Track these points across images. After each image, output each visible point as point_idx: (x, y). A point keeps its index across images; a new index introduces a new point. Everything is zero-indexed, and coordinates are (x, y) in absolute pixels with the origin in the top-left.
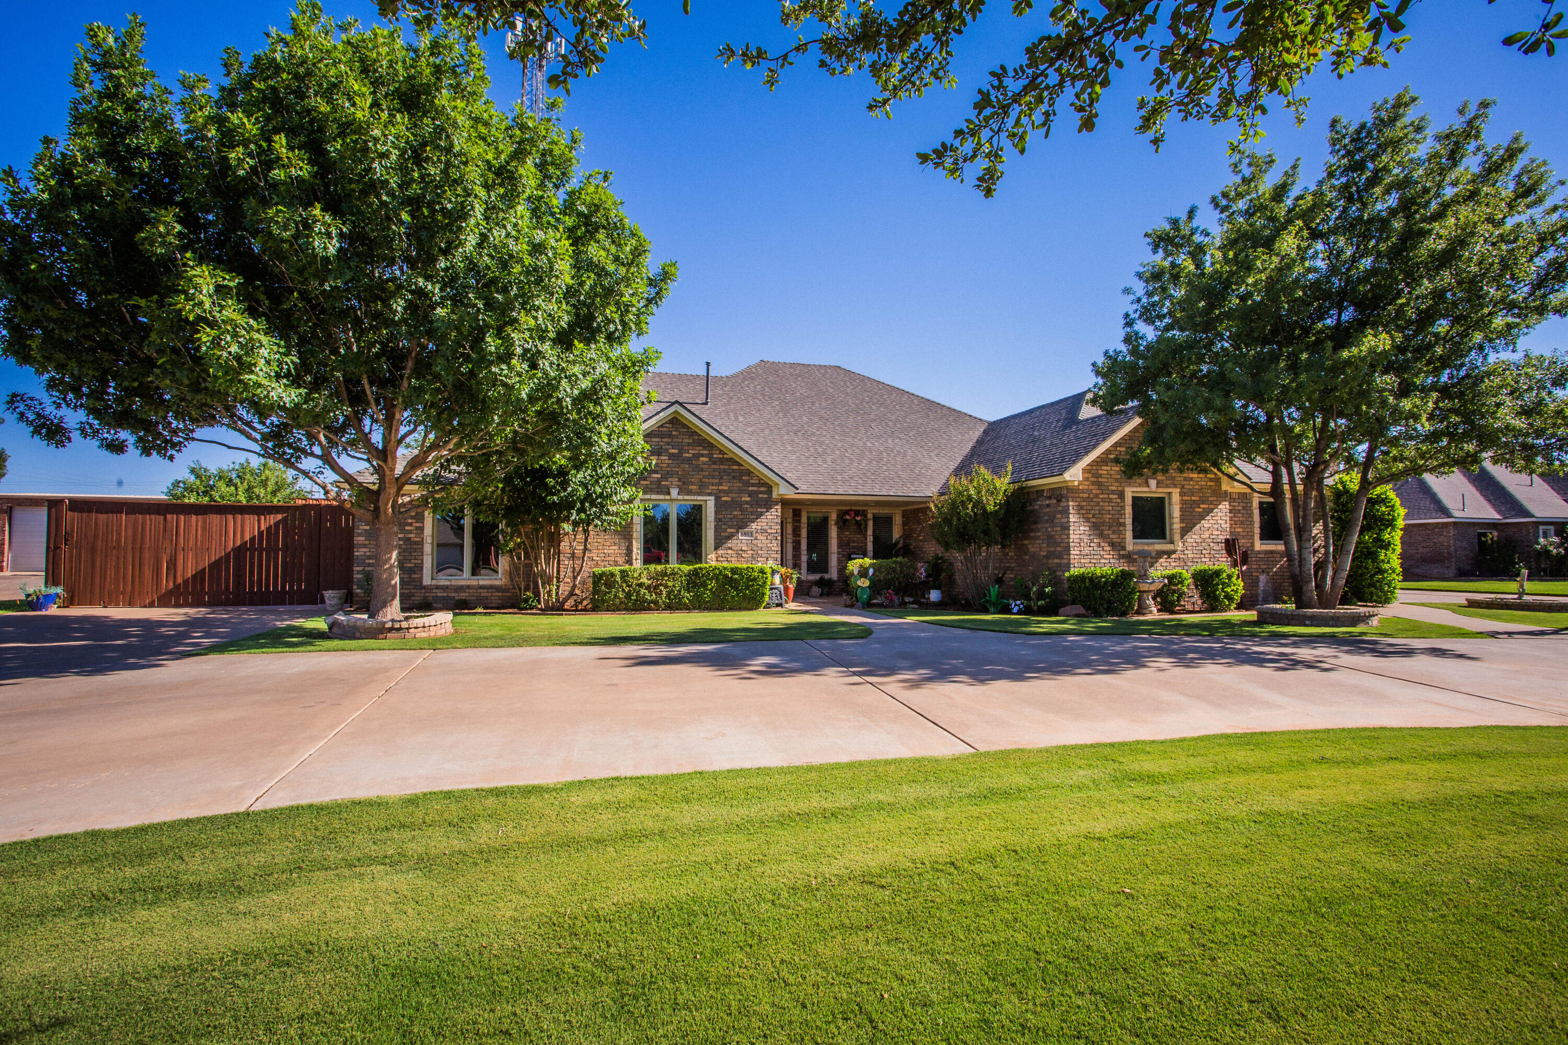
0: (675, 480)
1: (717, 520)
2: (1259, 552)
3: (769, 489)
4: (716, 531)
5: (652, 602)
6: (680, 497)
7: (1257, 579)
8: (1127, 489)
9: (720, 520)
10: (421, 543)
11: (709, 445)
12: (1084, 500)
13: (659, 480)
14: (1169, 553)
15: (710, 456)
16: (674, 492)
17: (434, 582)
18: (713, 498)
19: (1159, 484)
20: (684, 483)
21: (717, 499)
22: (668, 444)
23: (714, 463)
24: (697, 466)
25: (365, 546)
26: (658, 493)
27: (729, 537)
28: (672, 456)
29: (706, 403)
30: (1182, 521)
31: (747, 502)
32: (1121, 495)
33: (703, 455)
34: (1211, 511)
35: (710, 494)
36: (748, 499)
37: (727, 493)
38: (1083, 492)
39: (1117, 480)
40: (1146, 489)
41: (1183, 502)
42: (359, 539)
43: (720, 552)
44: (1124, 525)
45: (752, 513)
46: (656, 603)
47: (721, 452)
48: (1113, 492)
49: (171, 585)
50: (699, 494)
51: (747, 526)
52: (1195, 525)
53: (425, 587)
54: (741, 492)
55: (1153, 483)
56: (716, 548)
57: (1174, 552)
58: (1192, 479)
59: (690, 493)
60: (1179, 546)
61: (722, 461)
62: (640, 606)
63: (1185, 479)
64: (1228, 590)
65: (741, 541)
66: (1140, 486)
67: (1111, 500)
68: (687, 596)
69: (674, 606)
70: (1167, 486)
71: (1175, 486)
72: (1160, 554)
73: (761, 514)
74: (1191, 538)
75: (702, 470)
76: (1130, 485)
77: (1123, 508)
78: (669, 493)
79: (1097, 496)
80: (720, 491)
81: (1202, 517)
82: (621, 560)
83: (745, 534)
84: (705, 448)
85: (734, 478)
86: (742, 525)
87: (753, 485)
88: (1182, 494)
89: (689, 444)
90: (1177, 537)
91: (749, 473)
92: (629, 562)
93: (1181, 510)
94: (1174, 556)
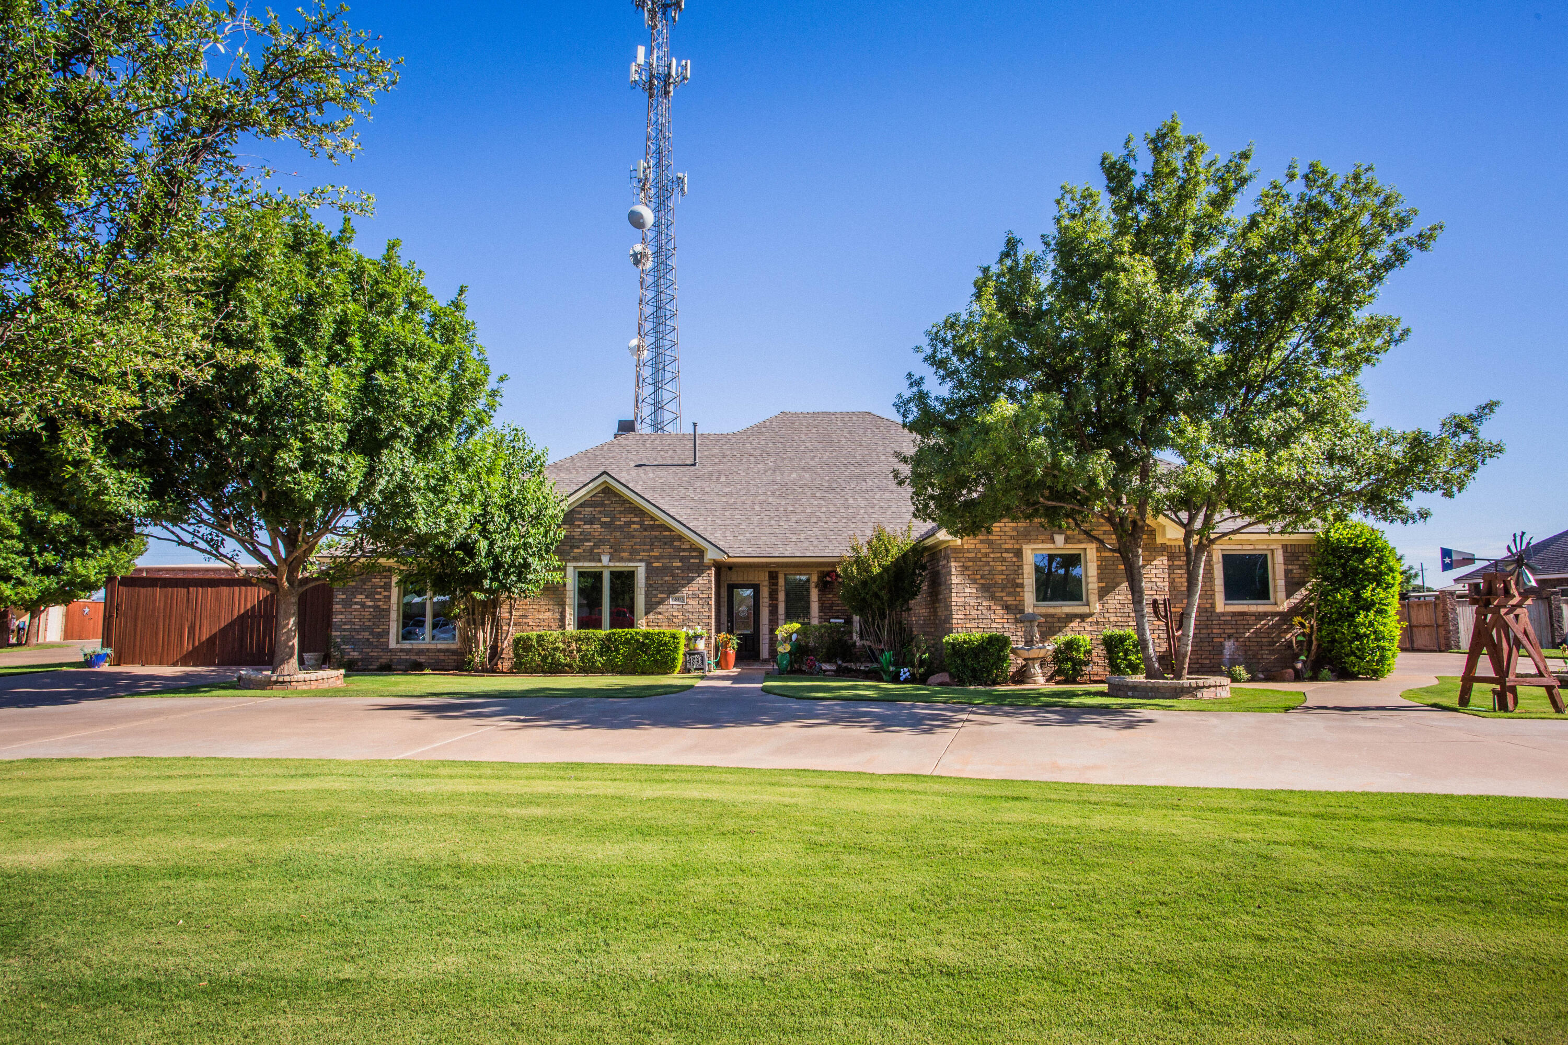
0: (606, 548)
1: (648, 586)
2: (1223, 614)
3: (701, 553)
4: (646, 596)
5: (566, 665)
6: (611, 564)
7: (1222, 645)
8: (1024, 547)
9: (651, 585)
10: (388, 610)
11: (641, 512)
12: (970, 559)
13: (592, 549)
14: (1083, 617)
15: (641, 523)
16: (605, 559)
17: (398, 646)
18: (643, 564)
19: (1067, 540)
20: (615, 551)
21: (648, 565)
22: (600, 512)
23: (645, 530)
24: (629, 533)
25: (342, 613)
26: (590, 561)
27: (661, 602)
28: (604, 525)
29: (694, 465)
30: (1100, 579)
31: (678, 568)
32: (1019, 553)
33: (634, 523)
35: (641, 561)
36: (679, 564)
37: (657, 558)
38: (968, 551)
39: (1012, 537)
40: (1051, 546)
41: (1100, 559)
42: (337, 607)
43: (651, 617)
44: (1022, 586)
45: (683, 579)
46: (570, 666)
47: (652, 519)
48: (1007, 551)
49: (191, 648)
50: (630, 561)
51: (677, 591)
52: (1118, 584)
53: (391, 651)
54: (671, 557)
55: (1060, 539)
56: (647, 614)
57: (1091, 615)
59: (621, 559)
60: (1097, 607)
61: (653, 528)
62: (555, 669)
63: (1105, 533)
64: (1133, 658)
65: (672, 605)
66: (1043, 542)
67: (1004, 560)
68: (600, 660)
69: (588, 669)
70: (1080, 542)
71: (1091, 541)
72: (1071, 617)
73: (693, 579)
75: (633, 537)
76: (1029, 542)
77: (1020, 567)
78: (600, 561)
79: (986, 555)
80: (651, 557)
82: (554, 626)
83: (677, 599)
84: (636, 516)
85: (665, 544)
86: (672, 590)
87: (684, 550)
88: (1098, 550)
89: (621, 512)
90: (1093, 598)
91: (680, 538)
92: (563, 627)
93: (1099, 567)
94: (1090, 620)
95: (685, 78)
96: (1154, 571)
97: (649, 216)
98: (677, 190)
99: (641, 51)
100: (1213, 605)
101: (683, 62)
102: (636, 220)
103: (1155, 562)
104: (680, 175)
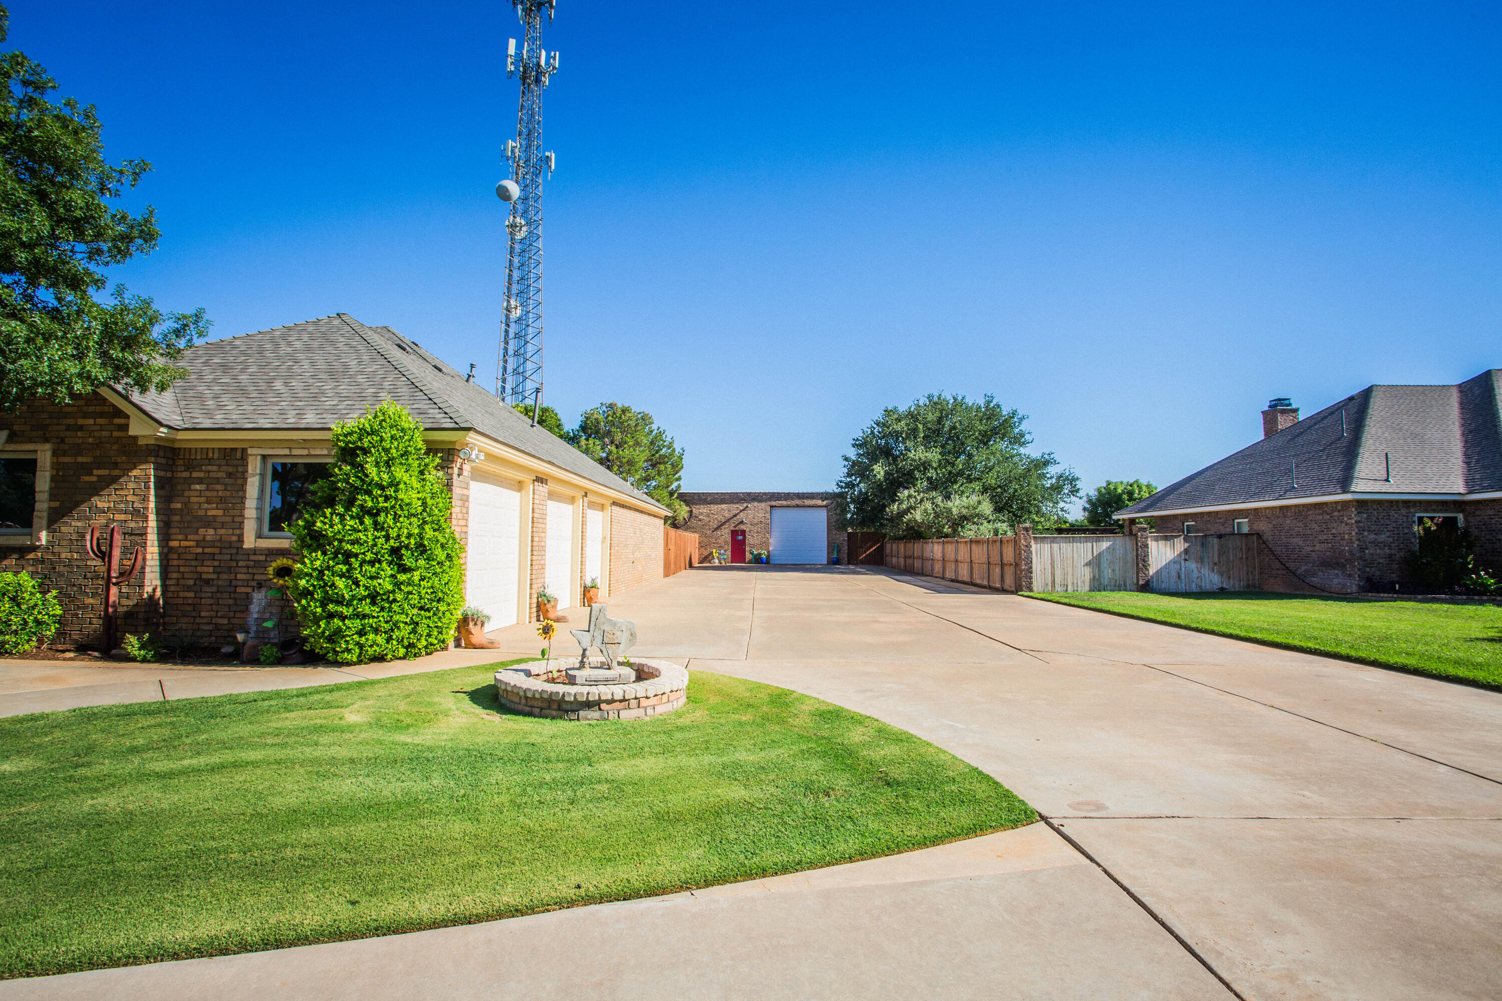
2: (255, 551)
7: (248, 598)
14: (22, 551)
30: (53, 496)
34: (114, 480)
41: (56, 466)
52: (78, 504)
55: (2, 436)
57: (34, 548)
58: (81, 428)
60: (43, 538)
63: (69, 428)
70: (31, 441)
71: (46, 440)
72: (5, 551)
74: (71, 526)
81: (96, 490)
88: (55, 453)
90: (42, 523)
93: (53, 479)
94: (31, 556)
95: (554, 68)
96: (131, 485)
97: (514, 190)
98: (544, 166)
99: (512, 43)
100: (241, 539)
101: (553, 54)
102: (504, 194)
103: (135, 473)
104: (547, 154)
